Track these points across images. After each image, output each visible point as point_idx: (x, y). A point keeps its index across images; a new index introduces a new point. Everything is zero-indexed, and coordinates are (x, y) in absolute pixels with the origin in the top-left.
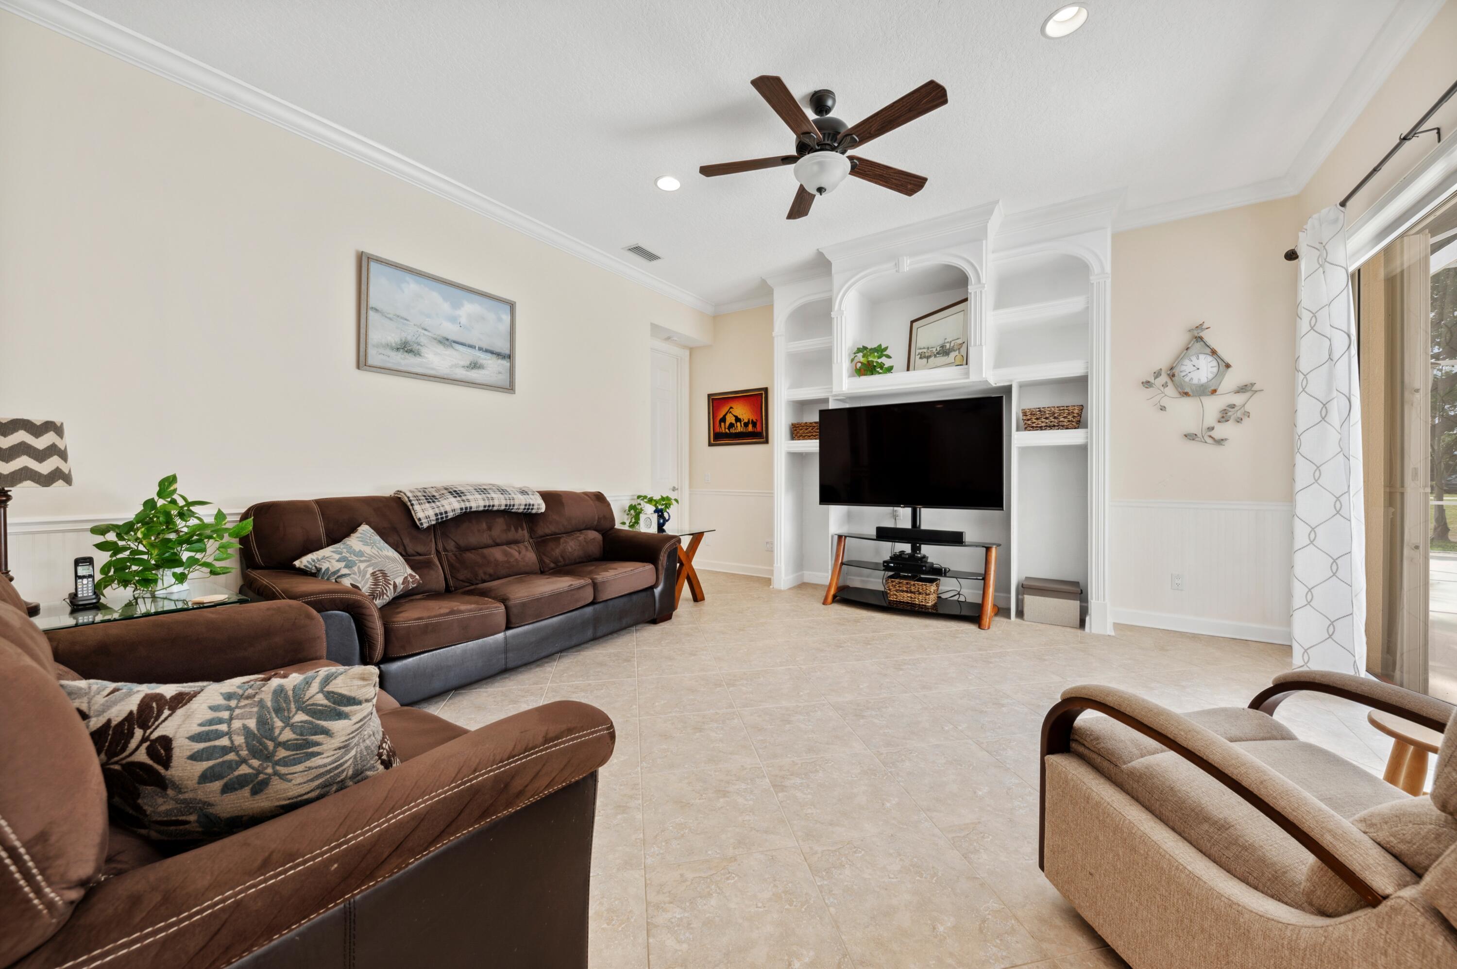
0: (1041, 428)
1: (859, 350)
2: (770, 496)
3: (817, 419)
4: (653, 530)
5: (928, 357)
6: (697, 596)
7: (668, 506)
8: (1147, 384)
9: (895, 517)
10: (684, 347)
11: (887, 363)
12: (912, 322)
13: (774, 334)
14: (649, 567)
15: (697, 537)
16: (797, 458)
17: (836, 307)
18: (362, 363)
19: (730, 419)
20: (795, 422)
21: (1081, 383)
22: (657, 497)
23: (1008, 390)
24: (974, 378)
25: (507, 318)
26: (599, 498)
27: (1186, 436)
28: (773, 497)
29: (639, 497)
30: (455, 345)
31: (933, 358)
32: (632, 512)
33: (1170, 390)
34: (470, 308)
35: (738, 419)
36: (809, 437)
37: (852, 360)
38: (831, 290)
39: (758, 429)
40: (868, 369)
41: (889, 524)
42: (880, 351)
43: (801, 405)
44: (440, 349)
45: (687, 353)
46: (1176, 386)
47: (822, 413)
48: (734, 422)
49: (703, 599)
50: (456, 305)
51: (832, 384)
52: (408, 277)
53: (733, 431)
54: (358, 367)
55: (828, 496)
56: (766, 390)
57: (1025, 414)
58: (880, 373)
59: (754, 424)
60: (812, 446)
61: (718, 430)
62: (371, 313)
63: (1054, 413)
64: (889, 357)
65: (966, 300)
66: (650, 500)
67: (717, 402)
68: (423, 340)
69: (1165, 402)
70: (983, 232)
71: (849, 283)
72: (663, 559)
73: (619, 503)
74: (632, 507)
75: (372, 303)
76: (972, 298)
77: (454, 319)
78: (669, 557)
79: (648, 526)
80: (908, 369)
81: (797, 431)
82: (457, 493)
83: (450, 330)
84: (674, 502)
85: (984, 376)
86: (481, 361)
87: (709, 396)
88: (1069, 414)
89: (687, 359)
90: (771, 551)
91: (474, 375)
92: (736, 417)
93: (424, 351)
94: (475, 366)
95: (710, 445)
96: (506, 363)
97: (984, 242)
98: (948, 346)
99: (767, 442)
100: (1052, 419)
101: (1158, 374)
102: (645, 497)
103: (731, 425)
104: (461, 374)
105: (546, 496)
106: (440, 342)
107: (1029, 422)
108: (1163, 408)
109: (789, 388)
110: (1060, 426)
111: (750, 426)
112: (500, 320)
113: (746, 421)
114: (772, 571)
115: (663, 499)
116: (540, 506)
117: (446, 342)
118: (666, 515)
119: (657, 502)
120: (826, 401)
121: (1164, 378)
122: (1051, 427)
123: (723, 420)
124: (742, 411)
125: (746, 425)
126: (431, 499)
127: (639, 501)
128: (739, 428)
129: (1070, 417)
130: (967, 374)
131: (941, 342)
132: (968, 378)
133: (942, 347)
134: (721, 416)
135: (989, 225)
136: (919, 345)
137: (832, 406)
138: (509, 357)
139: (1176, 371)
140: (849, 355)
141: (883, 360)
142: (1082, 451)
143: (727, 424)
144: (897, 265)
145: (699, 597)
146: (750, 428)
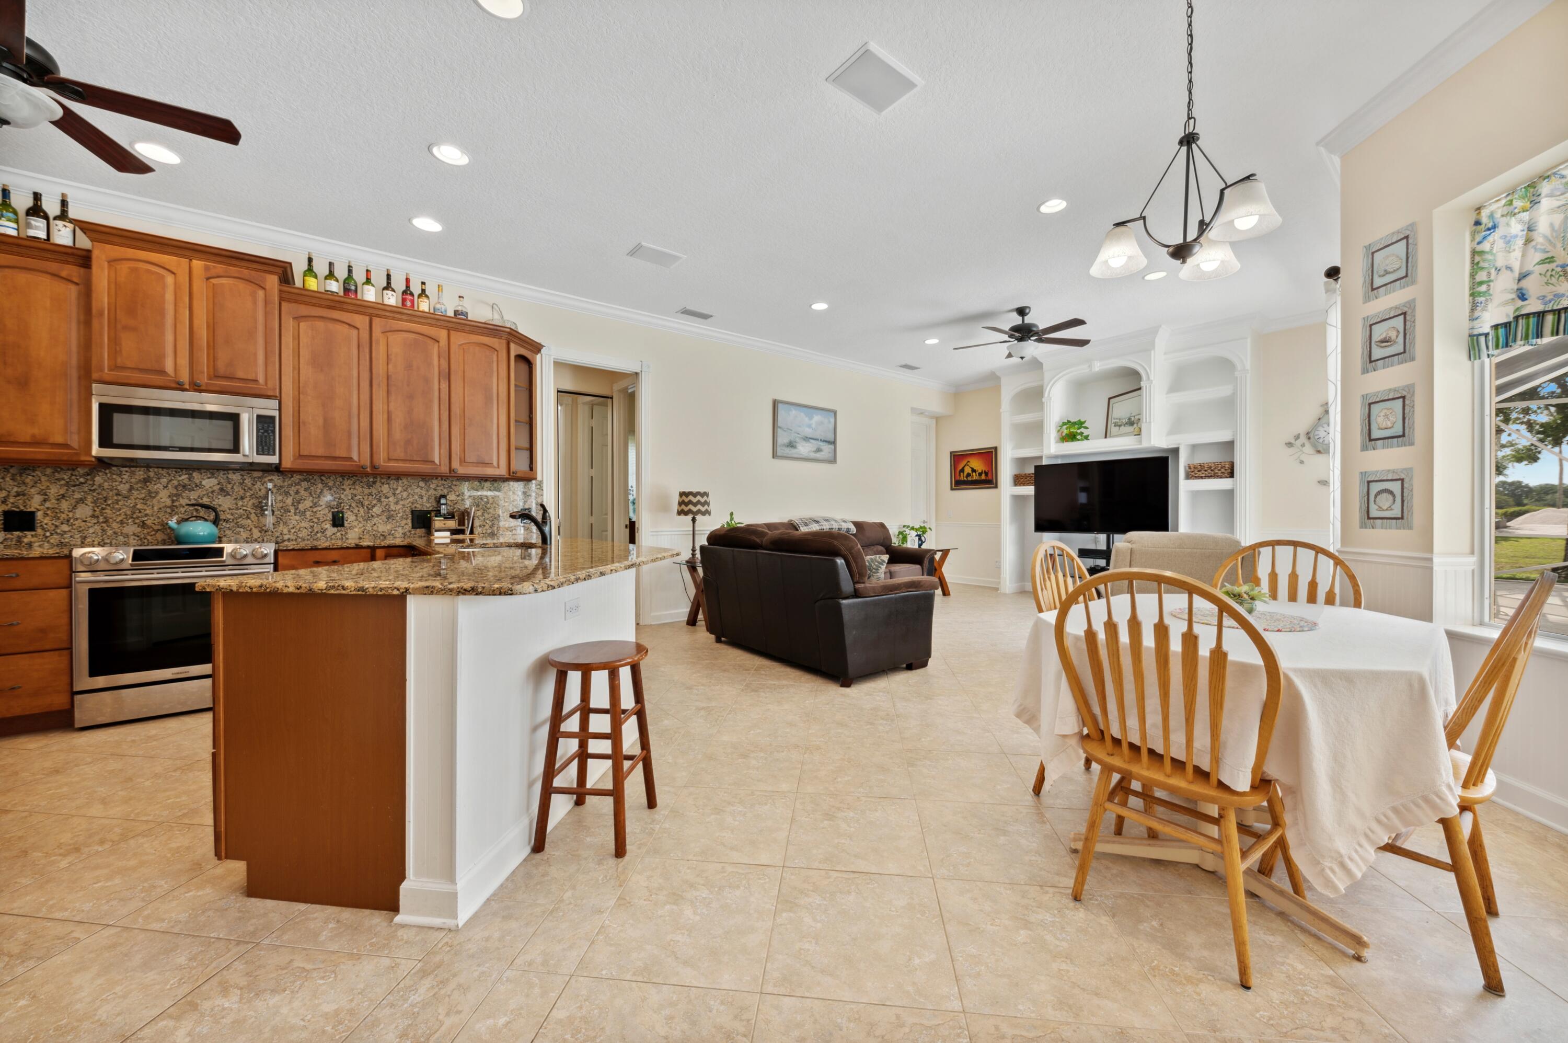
0: (1202, 478)
1: (1064, 424)
2: (998, 527)
3: (1033, 471)
4: (916, 546)
5: (1120, 426)
6: (946, 593)
7: (924, 532)
8: (1290, 445)
9: (1096, 541)
10: (932, 417)
11: (1086, 432)
12: (1110, 399)
13: (1001, 410)
14: (918, 566)
15: (945, 553)
16: (1018, 500)
17: (1046, 395)
18: (775, 455)
19: (968, 470)
20: (1017, 473)
21: (1229, 446)
22: (917, 526)
23: (1176, 451)
24: (1145, 444)
25: (832, 420)
26: (882, 525)
27: (1319, 482)
28: (1000, 528)
29: (904, 526)
30: (811, 441)
31: (1122, 427)
32: (901, 536)
33: (1308, 449)
34: (817, 418)
35: (974, 471)
36: (1028, 484)
37: (1059, 431)
38: (1043, 380)
39: (990, 478)
40: (1072, 437)
41: (1091, 546)
42: (1080, 424)
43: (1022, 461)
44: (804, 443)
45: (934, 421)
46: (1314, 446)
47: (1037, 467)
48: (970, 472)
49: (949, 594)
50: (811, 418)
51: (1042, 446)
52: (792, 408)
53: (969, 479)
54: (773, 457)
55: (1042, 525)
56: (996, 448)
57: (1190, 468)
58: (1079, 440)
59: (986, 474)
60: (1030, 490)
61: (958, 478)
62: (779, 429)
63: (1211, 467)
64: (1087, 428)
65: (1140, 389)
66: (913, 528)
67: (957, 458)
68: (797, 440)
69: (1303, 458)
70: (1152, 345)
71: (1055, 378)
72: (926, 562)
73: (893, 530)
74: (900, 533)
75: (779, 424)
76: (1144, 389)
77: (809, 426)
78: (929, 562)
79: (912, 544)
80: (1106, 437)
81: (1019, 480)
82: (817, 522)
83: (808, 432)
84: (928, 530)
85: (1152, 443)
86: (822, 447)
87: (951, 453)
88: (1222, 468)
89: (934, 425)
90: (999, 568)
91: (818, 455)
92: (972, 469)
93: (798, 445)
94: (819, 450)
95: (952, 489)
96: (832, 446)
97: (1153, 352)
98: (1133, 418)
99: (996, 487)
100: (1209, 471)
101: (1297, 437)
102: (908, 526)
103: (969, 475)
104: (813, 455)
105: (857, 524)
106: (804, 440)
107: (1193, 474)
108: (1302, 462)
109: (1012, 449)
110: (1215, 476)
111: (983, 475)
112: (829, 422)
113: (980, 471)
114: (1000, 583)
115: (921, 527)
116: (854, 530)
117: (807, 439)
118: (923, 538)
119: (917, 530)
120: (1041, 458)
121: (1303, 439)
122: (1209, 477)
123: (962, 470)
124: (977, 464)
125: (980, 474)
126: (806, 524)
127: (904, 529)
128: (975, 477)
129: (1223, 470)
130: (1140, 442)
131: (1128, 416)
132: (1141, 444)
133: (1129, 419)
134: (960, 468)
135: (1157, 341)
136: (1114, 416)
137: (1045, 462)
138: (833, 443)
139: (1311, 435)
140: (1056, 427)
141: (1082, 430)
142: (1229, 495)
143: (965, 474)
144: (1090, 366)
145: (946, 592)
146: (983, 477)
